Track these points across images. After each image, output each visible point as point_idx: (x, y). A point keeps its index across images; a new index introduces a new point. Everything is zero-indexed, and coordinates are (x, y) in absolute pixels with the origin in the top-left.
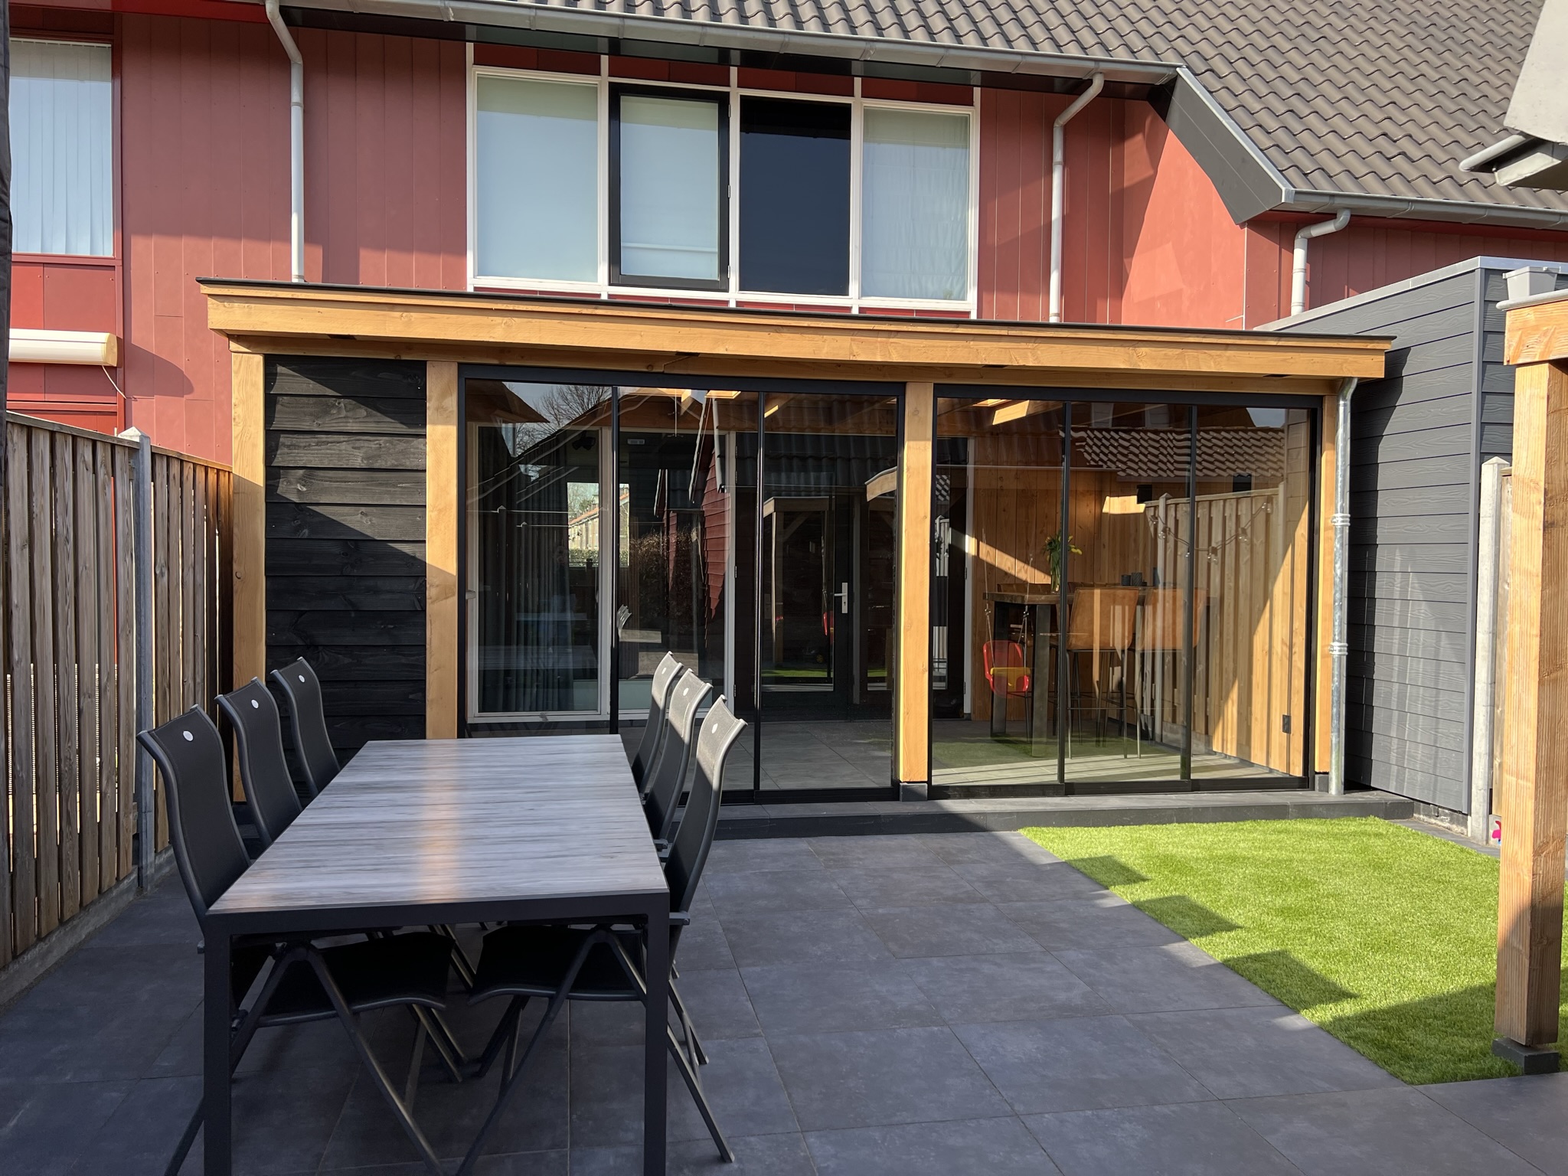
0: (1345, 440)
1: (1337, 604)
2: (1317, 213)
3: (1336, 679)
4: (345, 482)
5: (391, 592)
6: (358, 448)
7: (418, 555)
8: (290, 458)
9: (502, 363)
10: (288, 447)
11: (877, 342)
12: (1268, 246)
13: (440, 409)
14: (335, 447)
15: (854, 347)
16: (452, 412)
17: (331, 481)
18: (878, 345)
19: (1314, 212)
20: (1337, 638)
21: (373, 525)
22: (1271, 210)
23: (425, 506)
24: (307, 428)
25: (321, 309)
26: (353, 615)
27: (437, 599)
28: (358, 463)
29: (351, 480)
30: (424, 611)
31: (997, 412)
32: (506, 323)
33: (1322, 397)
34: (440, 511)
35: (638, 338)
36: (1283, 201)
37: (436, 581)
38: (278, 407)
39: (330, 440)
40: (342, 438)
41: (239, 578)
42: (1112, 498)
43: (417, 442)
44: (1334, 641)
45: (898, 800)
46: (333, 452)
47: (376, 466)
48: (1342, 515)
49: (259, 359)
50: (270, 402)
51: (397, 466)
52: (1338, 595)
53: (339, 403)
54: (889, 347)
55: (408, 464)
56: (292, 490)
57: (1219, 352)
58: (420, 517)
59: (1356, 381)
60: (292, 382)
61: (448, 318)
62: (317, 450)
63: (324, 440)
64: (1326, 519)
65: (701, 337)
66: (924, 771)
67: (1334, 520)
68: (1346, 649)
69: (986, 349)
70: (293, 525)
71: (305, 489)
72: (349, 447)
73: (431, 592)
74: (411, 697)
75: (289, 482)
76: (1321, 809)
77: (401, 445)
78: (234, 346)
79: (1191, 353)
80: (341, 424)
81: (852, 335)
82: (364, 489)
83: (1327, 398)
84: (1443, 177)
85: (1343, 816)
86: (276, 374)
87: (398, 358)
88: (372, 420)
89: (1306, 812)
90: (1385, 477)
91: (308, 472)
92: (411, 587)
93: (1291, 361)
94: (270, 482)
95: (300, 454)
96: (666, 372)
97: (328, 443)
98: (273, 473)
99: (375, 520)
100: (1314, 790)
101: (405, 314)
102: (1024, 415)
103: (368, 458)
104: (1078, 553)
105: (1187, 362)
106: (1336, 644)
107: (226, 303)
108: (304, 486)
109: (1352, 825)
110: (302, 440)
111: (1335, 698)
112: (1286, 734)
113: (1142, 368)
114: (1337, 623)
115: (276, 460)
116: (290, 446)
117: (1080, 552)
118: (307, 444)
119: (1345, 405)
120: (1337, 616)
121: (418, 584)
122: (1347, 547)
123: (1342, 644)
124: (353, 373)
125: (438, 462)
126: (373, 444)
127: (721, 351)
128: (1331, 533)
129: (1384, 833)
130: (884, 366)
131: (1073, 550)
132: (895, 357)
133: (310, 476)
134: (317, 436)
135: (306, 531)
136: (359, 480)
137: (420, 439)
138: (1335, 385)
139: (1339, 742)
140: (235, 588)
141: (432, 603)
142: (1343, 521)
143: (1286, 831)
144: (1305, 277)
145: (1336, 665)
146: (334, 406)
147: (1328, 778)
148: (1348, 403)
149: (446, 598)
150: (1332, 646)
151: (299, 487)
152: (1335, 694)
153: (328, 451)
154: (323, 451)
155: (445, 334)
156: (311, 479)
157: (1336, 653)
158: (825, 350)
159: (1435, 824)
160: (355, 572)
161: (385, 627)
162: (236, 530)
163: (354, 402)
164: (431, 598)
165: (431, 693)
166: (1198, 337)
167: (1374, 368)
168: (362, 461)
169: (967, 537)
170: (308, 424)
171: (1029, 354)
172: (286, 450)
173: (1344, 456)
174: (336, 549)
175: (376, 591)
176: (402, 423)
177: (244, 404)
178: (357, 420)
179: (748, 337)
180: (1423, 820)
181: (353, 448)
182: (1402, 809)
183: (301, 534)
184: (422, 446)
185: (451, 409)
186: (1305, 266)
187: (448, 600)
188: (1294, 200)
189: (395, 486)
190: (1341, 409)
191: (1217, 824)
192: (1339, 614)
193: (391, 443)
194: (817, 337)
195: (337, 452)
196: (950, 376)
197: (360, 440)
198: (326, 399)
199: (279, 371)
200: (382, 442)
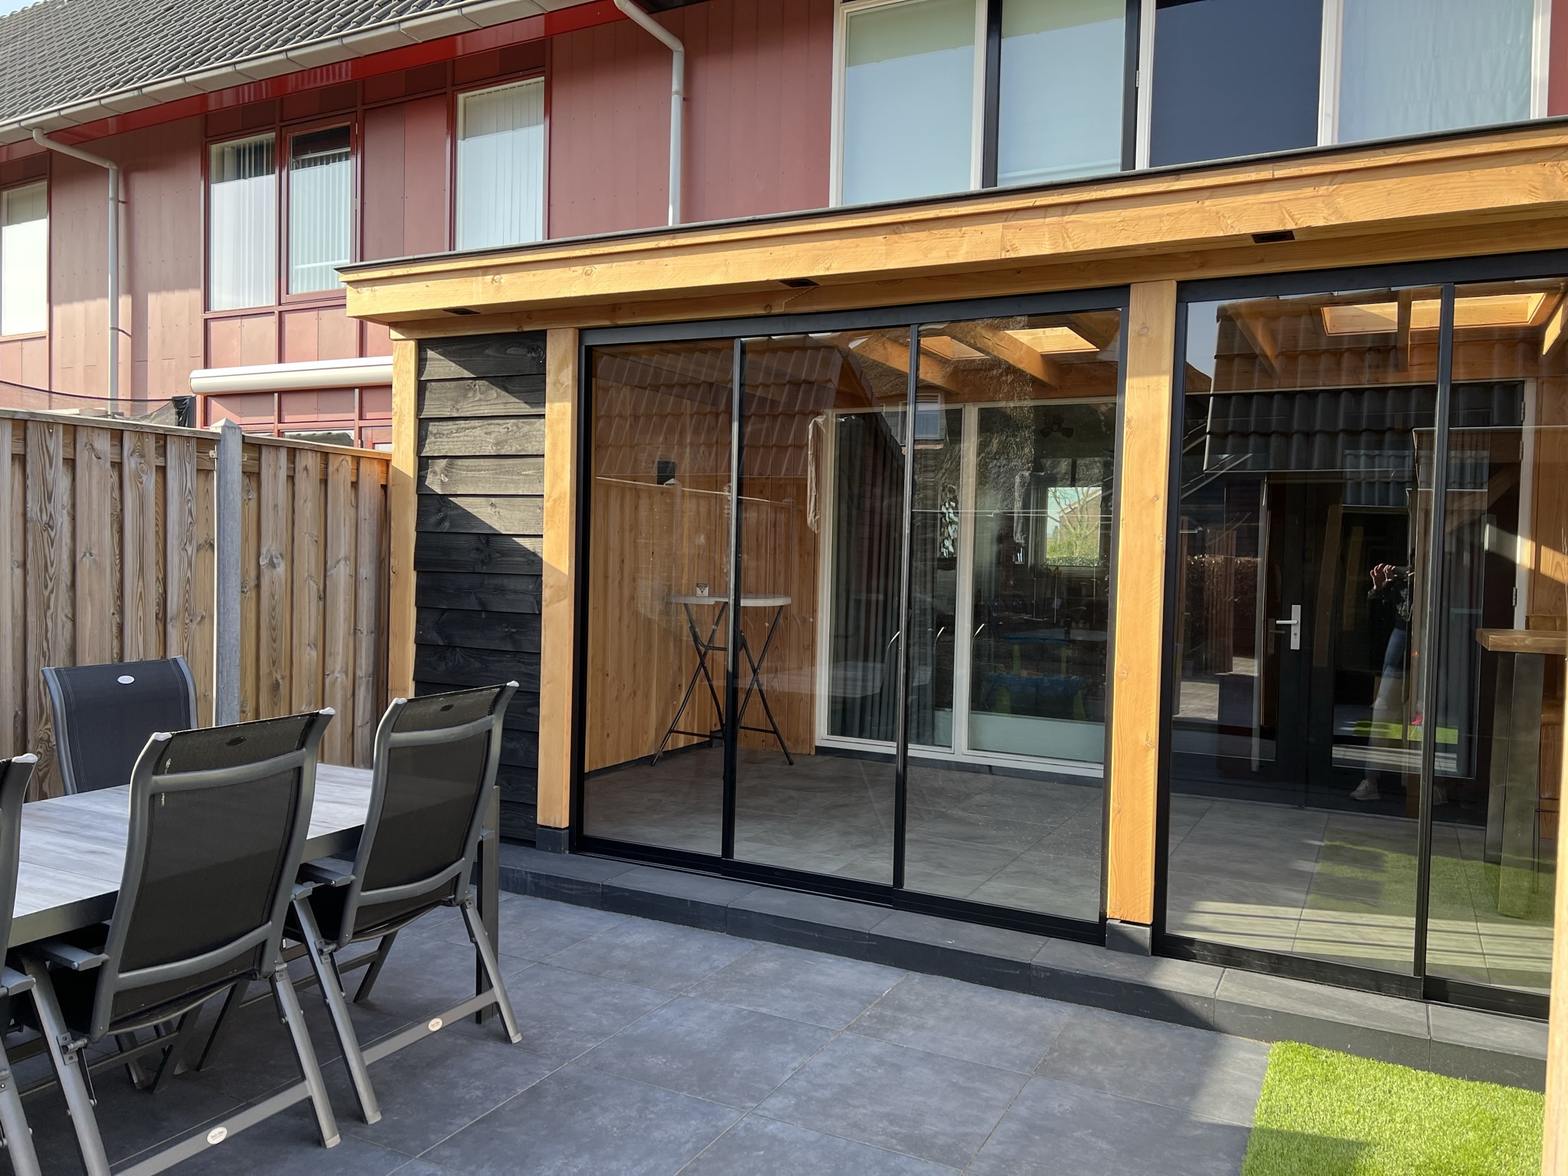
4: (479, 471)
5: (515, 592)
6: (489, 433)
7: (537, 552)
8: (436, 447)
10: (435, 435)
14: (471, 433)
16: (567, 385)
17: (469, 471)
21: (500, 517)
23: (543, 495)
24: (447, 414)
26: (483, 615)
27: (549, 602)
28: (490, 450)
30: (540, 614)
34: (553, 500)
37: (550, 581)
38: (427, 394)
39: (467, 426)
40: (476, 423)
41: (394, 573)
43: (538, 422)
45: (1103, 949)
46: (469, 438)
47: (503, 452)
49: (412, 344)
50: (421, 389)
51: (519, 450)
53: (475, 385)
55: (531, 449)
56: (435, 483)
58: (539, 508)
60: (440, 366)
61: (533, 275)
62: (457, 437)
63: (463, 426)
66: (1148, 909)
70: (437, 517)
71: (446, 480)
72: (482, 433)
73: (546, 594)
74: (528, 711)
75: (435, 473)
77: (525, 426)
78: (395, 334)
80: (475, 408)
81: (1005, 221)
82: (492, 478)
86: (426, 360)
87: (520, 330)
88: (500, 401)
91: (449, 461)
92: (530, 587)
94: (419, 473)
95: (444, 442)
96: (788, 311)
97: (466, 429)
98: (423, 463)
99: (502, 512)
101: (496, 277)
103: (497, 444)
107: (359, 289)
108: (446, 476)
110: (445, 428)
115: (423, 451)
118: (450, 431)
121: (537, 584)
124: (486, 351)
125: (554, 445)
126: (499, 428)
133: (450, 466)
134: (457, 422)
135: (447, 524)
136: (489, 468)
137: (541, 420)
140: (391, 583)
141: (547, 605)
146: (469, 389)
149: (559, 601)
151: (442, 478)
153: (465, 438)
154: (462, 438)
156: (451, 468)
160: (485, 569)
161: (508, 631)
162: (393, 524)
163: (487, 383)
164: (545, 601)
168: (492, 447)
169: (1519, 538)
170: (450, 410)
172: (433, 439)
174: (470, 544)
175: (503, 591)
176: (526, 403)
177: (400, 393)
178: (489, 403)
181: (486, 433)
183: (443, 527)
184: (541, 427)
185: (566, 383)
187: (561, 603)
189: (517, 473)
193: (517, 425)
194: (953, 232)
195: (473, 439)
197: (492, 424)
198: (465, 382)
199: (428, 356)
200: (509, 425)
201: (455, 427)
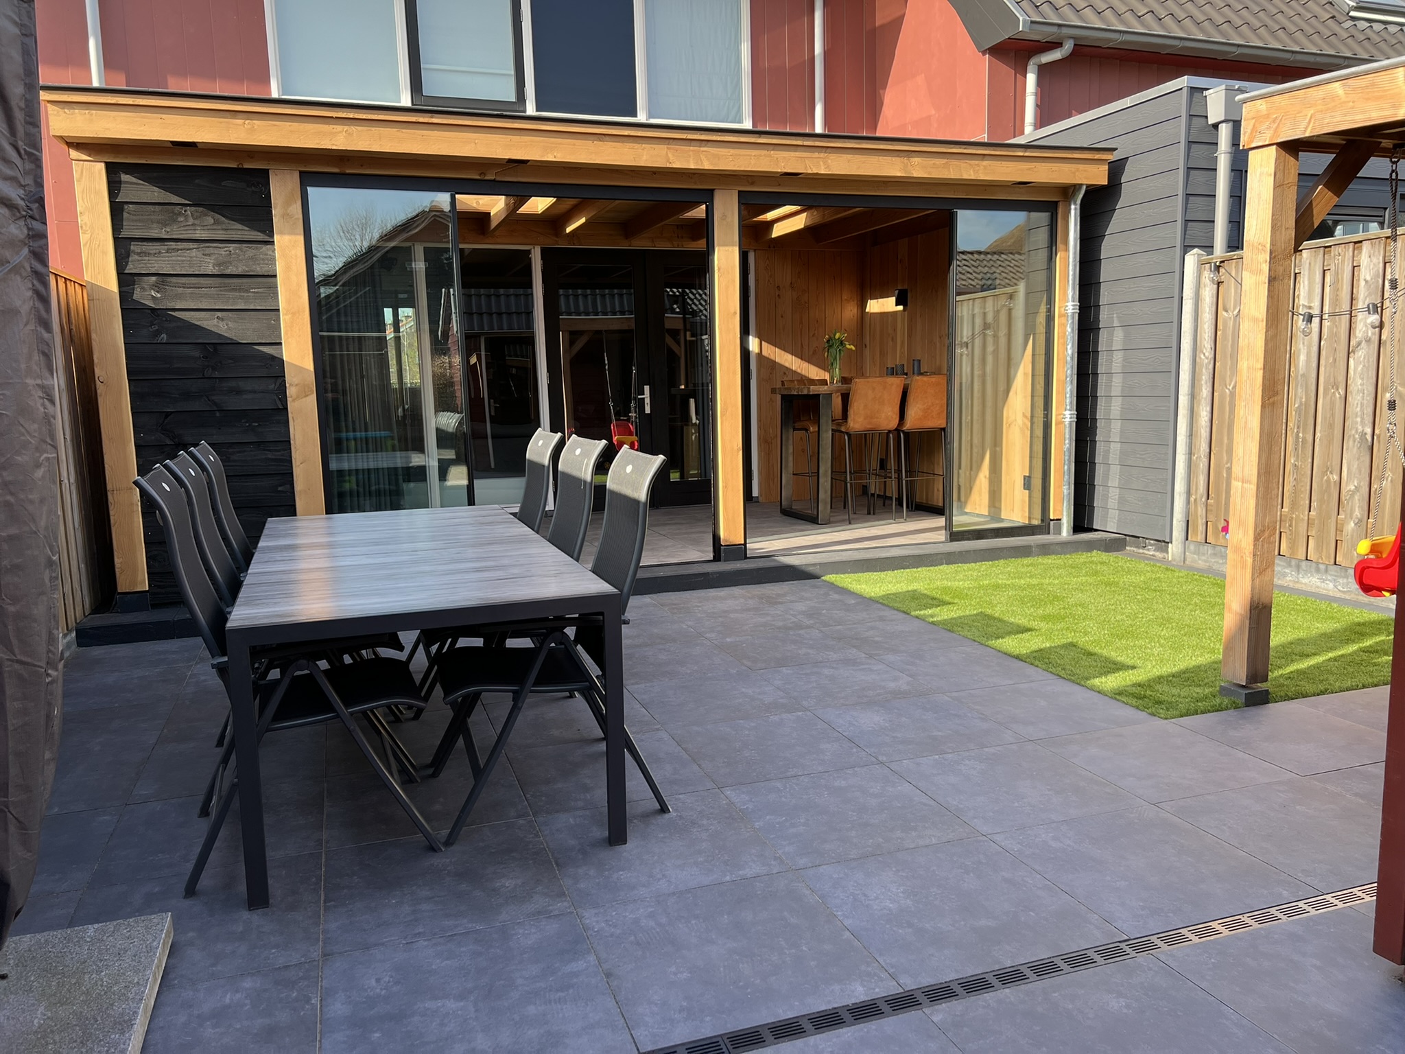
0: (1075, 239)
1: (1068, 379)
2: (1046, 42)
3: (1067, 441)
4: (199, 288)
5: (255, 392)
6: (209, 255)
7: (276, 355)
8: (142, 265)
9: (343, 172)
10: (139, 254)
11: (690, 151)
12: (1006, 70)
13: (285, 216)
14: (186, 254)
15: (670, 155)
16: (298, 219)
17: (184, 288)
18: (691, 153)
19: (1044, 41)
20: (1068, 407)
21: (229, 329)
22: (1009, 38)
23: (279, 310)
24: (156, 236)
25: (164, 116)
26: (218, 414)
27: (298, 397)
28: (210, 269)
29: (204, 286)
30: (286, 409)
31: (775, 225)
32: (347, 130)
33: (1056, 203)
34: (294, 314)
35: (473, 145)
36: (1021, 29)
37: (296, 381)
38: (125, 215)
39: (180, 247)
40: (191, 245)
41: (102, 382)
42: (872, 301)
43: (265, 248)
44: (1066, 410)
45: (720, 561)
46: (184, 258)
47: (228, 271)
48: (1073, 303)
49: (100, 168)
50: (117, 210)
51: (249, 272)
52: (1069, 372)
53: (185, 211)
54: (701, 156)
55: (259, 270)
56: (146, 295)
57: (977, 162)
58: (274, 321)
59: (1084, 187)
60: (136, 190)
61: (290, 126)
62: (168, 257)
63: (174, 247)
64: (1060, 308)
65: (531, 145)
66: (741, 536)
67: (1067, 308)
68: (1075, 416)
69: (784, 158)
70: (151, 330)
71: (159, 295)
72: (200, 254)
73: (291, 391)
74: (280, 489)
75: (143, 289)
76: (1057, 547)
77: (250, 251)
78: (74, 154)
79: (954, 163)
80: (190, 232)
81: (668, 145)
82: (218, 294)
83: (1060, 203)
84: (1146, 11)
85: (1073, 552)
86: (120, 182)
87: (240, 166)
88: (220, 227)
89: (1045, 550)
90: (1107, 271)
91: (160, 278)
92: (272, 387)
93: (1035, 170)
94: (124, 289)
95: (151, 261)
96: (498, 179)
97: (178, 250)
98: (126, 280)
99: (231, 324)
100: (1049, 533)
101: (247, 122)
102: (803, 226)
103: (219, 265)
104: (851, 349)
105: (951, 170)
106: (1067, 413)
107: (66, 110)
108: (158, 292)
109: (1082, 558)
110: (151, 247)
111: (1067, 458)
112: (1027, 491)
113: (915, 176)
114: (1068, 395)
115: (128, 268)
116: (141, 253)
117: (853, 348)
118: (158, 251)
119: (1076, 209)
120: (1068, 389)
121: (278, 384)
122: (1077, 331)
123: (1072, 412)
124: (197, 181)
125: (288, 268)
126: (223, 251)
127: (550, 158)
128: (1063, 320)
129: (1107, 561)
130: (694, 174)
131: (848, 346)
132: (707, 165)
133: (161, 283)
134: (166, 244)
135: (164, 336)
136: (212, 286)
137: (268, 246)
138: (1067, 191)
139: (1069, 494)
140: (98, 391)
141: (294, 400)
142: (1074, 309)
143: (1031, 565)
144: (1036, 100)
145: (1067, 431)
146: (180, 214)
147: (1060, 524)
148: (1078, 207)
149: (306, 396)
150: (1065, 415)
151: (153, 293)
152: (1067, 454)
153: (179, 258)
154: (174, 258)
155: (289, 142)
156: (164, 285)
157: (1067, 420)
158: (645, 158)
159: (1143, 553)
160: (217, 374)
161: (249, 425)
162: (94, 336)
163: (201, 210)
164: (291, 397)
165: (299, 486)
166: (960, 148)
167: (1098, 176)
168: (214, 267)
169: (751, 337)
170: (156, 231)
171: (821, 163)
172: (136, 257)
173: (1075, 253)
174: (196, 353)
175: (239, 392)
176: (251, 230)
177: (89, 212)
178: (205, 228)
179: (574, 145)
180: (1134, 551)
181: (203, 255)
182: (1116, 544)
183: (160, 339)
184: (270, 253)
185: (296, 217)
186: (1037, 90)
187: (307, 398)
188: (1030, 29)
189: (247, 291)
190: (1073, 212)
191: (978, 563)
192: (1070, 387)
193: (240, 249)
194: (637, 146)
195: (189, 259)
196: (752, 184)
197: (208, 247)
198: (173, 207)
199: (122, 179)
200: (231, 249)
201: (166, 247)
